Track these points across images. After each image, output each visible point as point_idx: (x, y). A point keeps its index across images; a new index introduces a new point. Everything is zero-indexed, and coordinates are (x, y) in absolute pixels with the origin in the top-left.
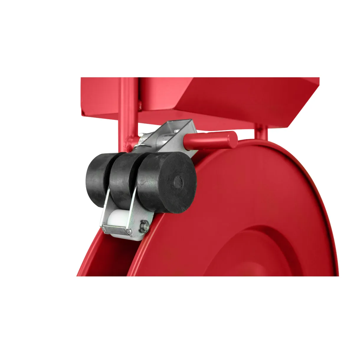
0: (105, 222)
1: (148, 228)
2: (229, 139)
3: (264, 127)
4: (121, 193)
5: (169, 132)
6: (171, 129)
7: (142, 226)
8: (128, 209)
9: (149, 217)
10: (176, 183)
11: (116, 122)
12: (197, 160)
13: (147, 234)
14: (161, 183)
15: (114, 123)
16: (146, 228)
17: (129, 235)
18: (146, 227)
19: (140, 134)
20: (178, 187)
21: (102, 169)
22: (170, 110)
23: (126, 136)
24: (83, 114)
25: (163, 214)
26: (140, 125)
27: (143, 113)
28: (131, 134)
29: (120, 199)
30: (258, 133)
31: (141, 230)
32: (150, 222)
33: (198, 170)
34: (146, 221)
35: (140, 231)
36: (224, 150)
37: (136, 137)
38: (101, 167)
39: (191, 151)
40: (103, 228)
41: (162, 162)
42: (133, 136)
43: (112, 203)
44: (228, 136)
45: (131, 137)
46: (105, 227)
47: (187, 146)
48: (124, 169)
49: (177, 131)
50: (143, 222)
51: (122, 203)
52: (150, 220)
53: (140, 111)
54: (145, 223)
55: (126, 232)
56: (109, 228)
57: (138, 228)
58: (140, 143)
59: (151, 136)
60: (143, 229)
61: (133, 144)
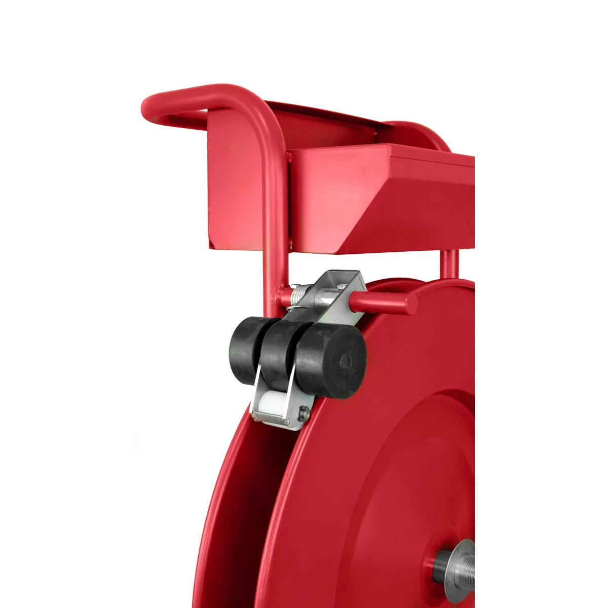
0: (256, 407)
1: (308, 416)
2: (406, 304)
5: (330, 287)
6: (332, 283)
7: (302, 413)
9: (309, 401)
10: (343, 362)
13: (306, 424)
16: (306, 416)
17: (286, 425)
19: (292, 282)
20: (345, 367)
23: (274, 286)
24: (212, 246)
25: (324, 398)
28: (279, 282)
29: (273, 380)
31: (301, 419)
32: (310, 407)
34: (306, 407)
35: (299, 419)
37: (286, 288)
38: (249, 337)
39: (357, 313)
40: (254, 414)
41: (326, 340)
42: (282, 285)
43: (264, 383)
44: (406, 300)
46: (256, 414)
47: (354, 307)
48: (279, 343)
49: (342, 287)
50: (302, 409)
51: (276, 384)
52: (310, 406)
53: (291, 252)
54: (305, 410)
55: (282, 422)
56: (260, 415)
57: (297, 416)
58: (295, 298)
59: (307, 291)
60: (303, 417)
61: (284, 299)
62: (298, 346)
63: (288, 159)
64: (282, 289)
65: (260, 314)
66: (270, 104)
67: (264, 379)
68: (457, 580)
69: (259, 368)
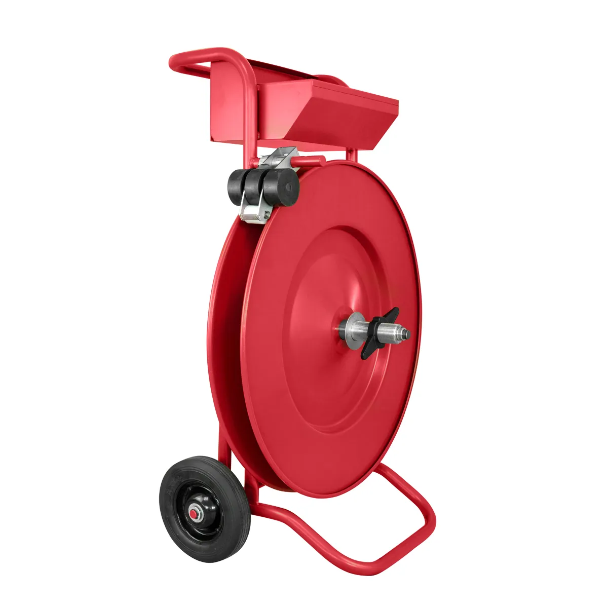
0: (242, 213)
2: (320, 160)
3: (354, 150)
4: (253, 194)
5: (280, 155)
6: (281, 153)
7: (266, 214)
8: (258, 205)
9: (270, 209)
10: (287, 187)
11: (242, 146)
12: (300, 174)
13: (268, 220)
14: (279, 187)
15: (240, 147)
18: (269, 215)
19: (259, 156)
20: (288, 190)
21: (239, 180)
22: (281, 139)
23: (250, 158)
24: (212, 139)
25: (278, 207)
26: (259, 148)
27: (261, 140)
28: (252, 156)
29: (251, 198)
30: (349, 154)
33: (300, 180)
34: (268, 211)
35: (265, 217)
36: (319, 167)
37: (256, 158)
38: (238, 178)
39: (296, 168)
40: (241, 216)
41: (279, 174)
43: (246, 201)
44: (320, 158)
45: (253, 158)
46: (243, 216)
47: (293, 165)
48: (254, 179)
49: (286, 155)
50: (266, 212)
51: (253, 201)
52: (271, 211)
53: (259, 139)
54: (268, 213)
55: (257, 218)
56: (245, 216)
57: (264, 216)
58: (260, 163)
59: (268, 158)
60: (267, 216)
61: (255, 164)
62: (264, 179)
63: (257, 88)
64: (254, 159)
65: (242, 168)
66: (250, 61)
67: (247, 199)
68: (353, 335)
69: (244, 193)
